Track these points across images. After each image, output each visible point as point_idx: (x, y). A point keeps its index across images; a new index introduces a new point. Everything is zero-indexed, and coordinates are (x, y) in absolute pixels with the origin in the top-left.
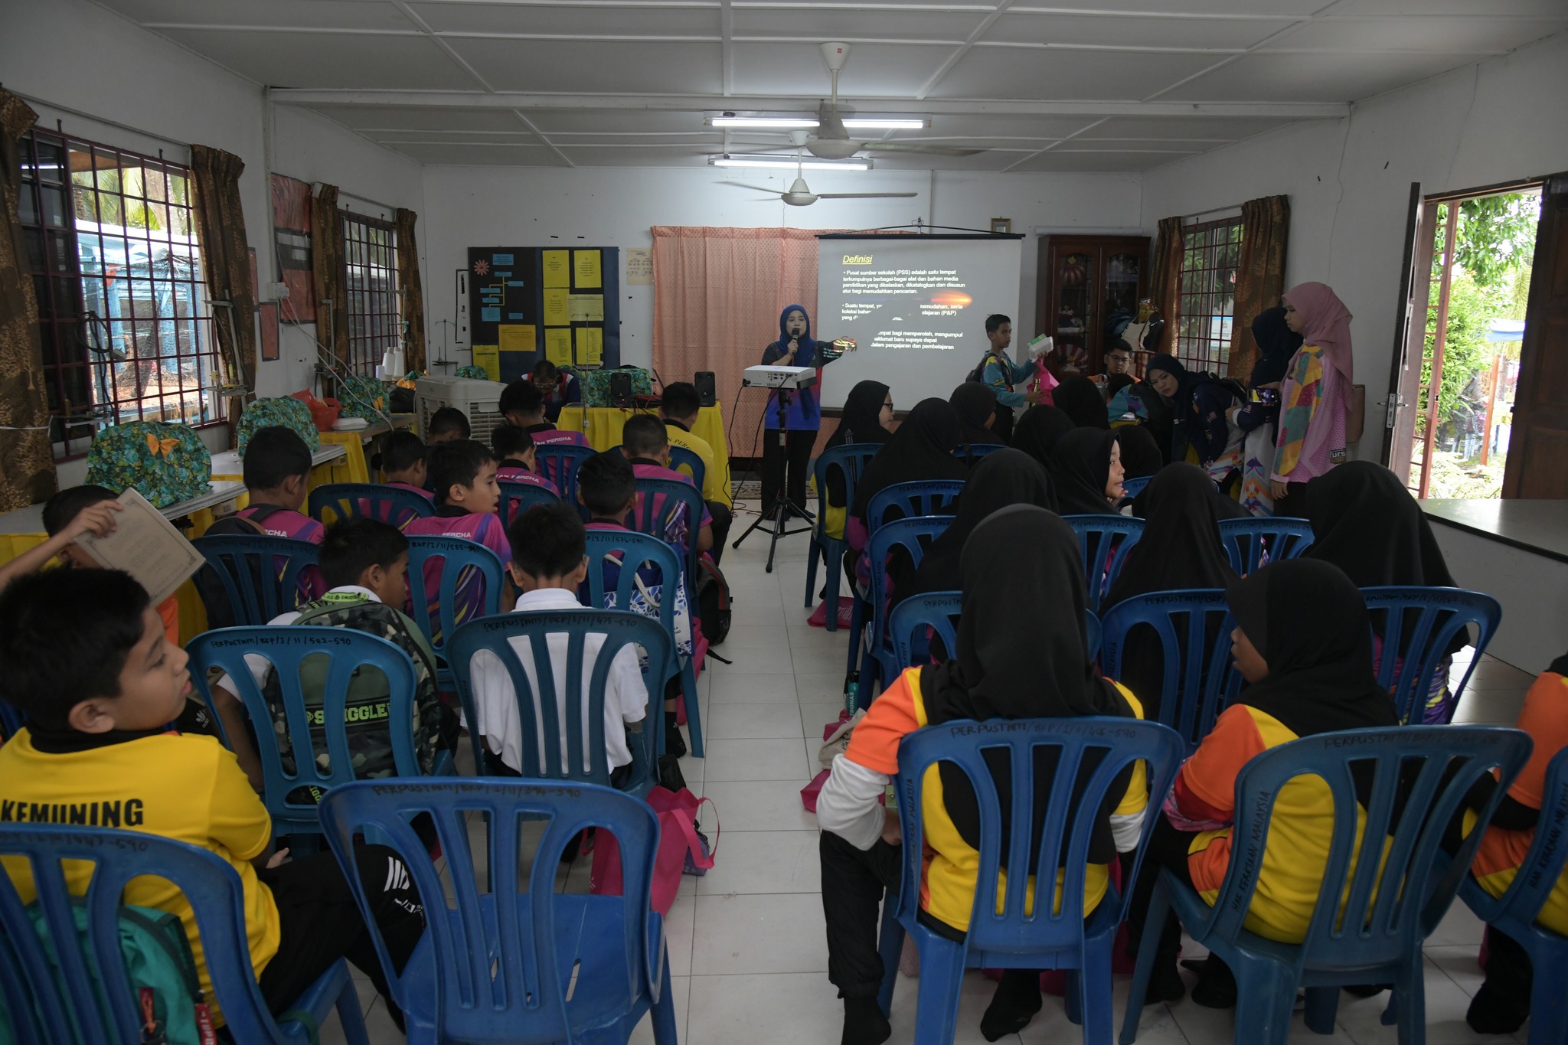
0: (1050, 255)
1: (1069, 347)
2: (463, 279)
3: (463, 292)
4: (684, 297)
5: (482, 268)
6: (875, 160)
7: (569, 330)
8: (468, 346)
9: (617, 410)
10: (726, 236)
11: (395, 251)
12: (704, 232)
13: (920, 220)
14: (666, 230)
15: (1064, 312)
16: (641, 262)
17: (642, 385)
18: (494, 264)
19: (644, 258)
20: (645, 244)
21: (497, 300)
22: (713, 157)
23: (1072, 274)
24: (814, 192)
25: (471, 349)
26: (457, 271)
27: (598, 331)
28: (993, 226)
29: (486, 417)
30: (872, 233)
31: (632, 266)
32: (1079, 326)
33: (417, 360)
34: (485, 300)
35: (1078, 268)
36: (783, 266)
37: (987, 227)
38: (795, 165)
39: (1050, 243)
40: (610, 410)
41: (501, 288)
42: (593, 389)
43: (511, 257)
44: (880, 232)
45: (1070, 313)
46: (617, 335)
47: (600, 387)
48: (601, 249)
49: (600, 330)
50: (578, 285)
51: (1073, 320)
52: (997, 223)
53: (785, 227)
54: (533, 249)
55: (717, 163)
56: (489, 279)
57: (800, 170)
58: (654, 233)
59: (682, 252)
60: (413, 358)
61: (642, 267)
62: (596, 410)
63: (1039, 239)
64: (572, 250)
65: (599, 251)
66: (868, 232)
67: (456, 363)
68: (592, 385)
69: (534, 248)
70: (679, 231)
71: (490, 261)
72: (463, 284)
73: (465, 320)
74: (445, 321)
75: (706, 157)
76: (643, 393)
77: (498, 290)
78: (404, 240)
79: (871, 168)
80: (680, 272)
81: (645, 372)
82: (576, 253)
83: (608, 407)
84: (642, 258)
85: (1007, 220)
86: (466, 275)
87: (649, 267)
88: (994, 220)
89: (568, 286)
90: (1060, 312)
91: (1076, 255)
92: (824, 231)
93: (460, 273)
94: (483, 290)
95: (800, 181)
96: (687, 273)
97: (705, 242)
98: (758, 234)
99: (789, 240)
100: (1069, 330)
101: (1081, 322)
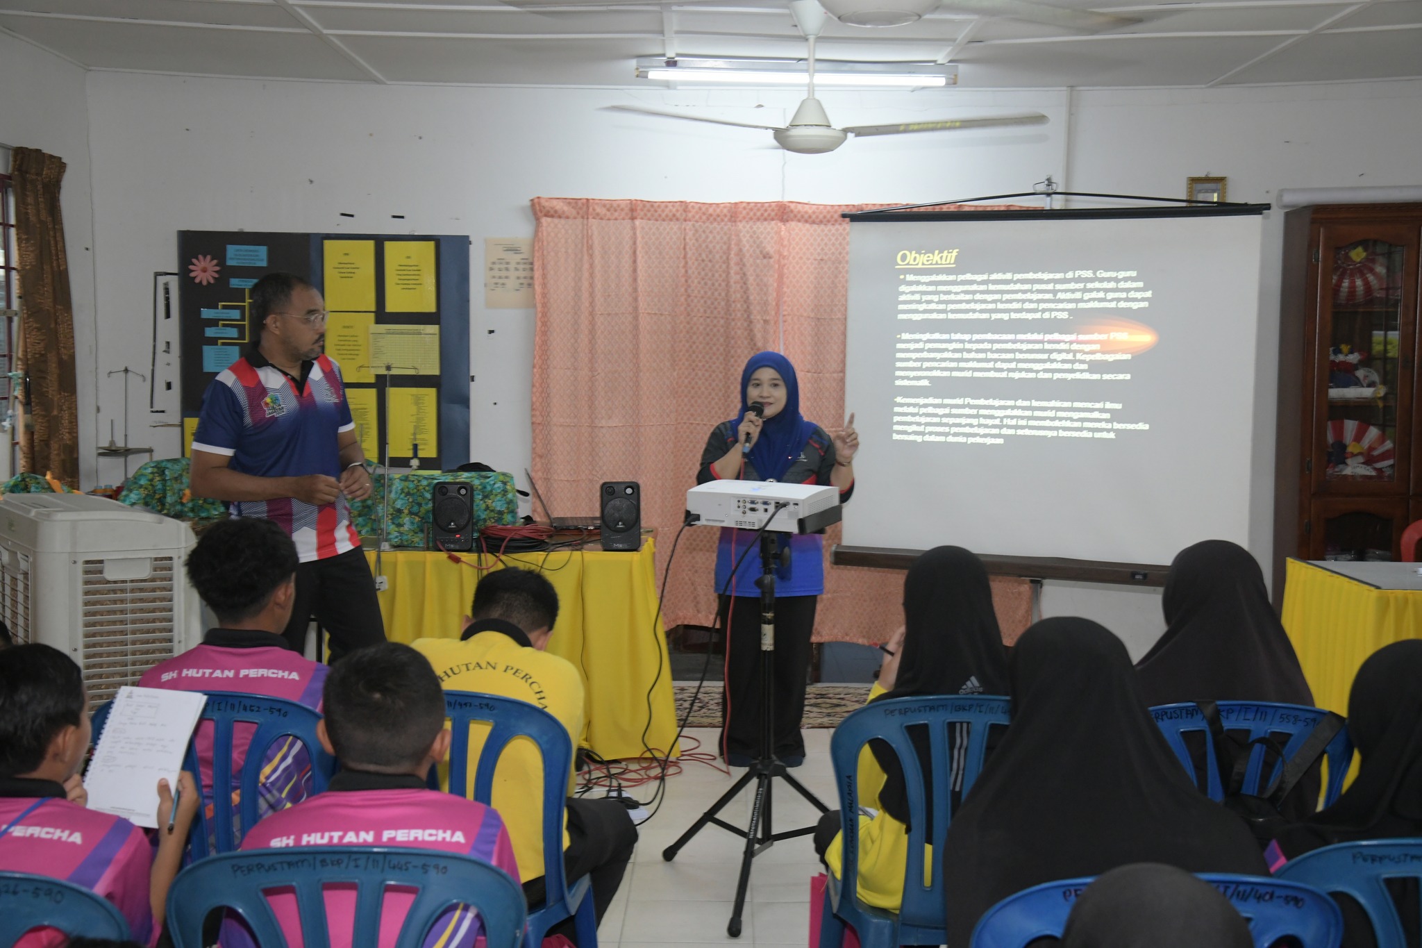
0: (1313, 245)
1: (1350, 426)
2: (167, 291)
3: (168, 316)
4: (592, 331)
5: (205, 271)
6: (961, 67)
7: (372, 393)
8: (177, 420)
9: (443, 556)
10: (674, 218)
11: (13, 231)
12: (632, 210)
13: (1050, 182)
14: (559, 206)
15: (1341, 358)
16: (512, 266)
17: (498, 505)
18: (230, 263)
19: (518, 257)
20: (521, 231)
21: (233, 333)
22: (645, 62)
23: (1359, 282)
24: (838, 123)
25: (182, 425)
26: (157, 274)
27: (430, 394)
28: (1191, 190)
29: (123, 591)
30: (952, 208)
31: (496, 273)
32: (1371, 385)
33: (54, 446)
34: (210, 332)
35: (1372, 271)
36: (781, 276)
37: (1178, 191)
38: (803, 78)
39: (1313, 221)
40: (431, 556)
41: (242, 309)
42: (399, 511)
43: (262, 251)
44: (969, 207)
45: (1354, 358)
46: (465, 401)
47: (415, 509)
48: (437, 240)
49: (432, 392)
50: (391, 307)
51: (1360, 373)
52: (1200, 186)
53: (787, 199)
54: (306, 237)
55: (653, 75)
56: (219, 292)
57: (811, 88)
58: (539, 211)
59: (590, 247)
60: (46, 443)
61: (513, 274)
62: (402, 556)
63: (1287, 215)
64: (380, 241)
65: (432, 244)
66: (945, 208)
67: (150, 451)
68: (399, 504)
69: (308, 235)
70: (583, 208)
71: (220, 257)
72: (167, 299)
73: (171, 368)
74: (126, 370)
75: (633, 63)
76: (499, 520)
77: (236, 314)
78: (31, 210)
79: (953, 82)
80: (585, 284)
81: (506, 478)
82: (388, 245)
83: (428, 549)
84: (514, 258)
85: (1221, 180)
86: (174, 283)
87: (527, 274)
88: (1194, 181)
89: (373, 309)
90: (1332, 357)
91: (1364, 243)
92: (860, 207)
93: (162, 280)
94: (206, 313)
95: (811, 102)
96: (598, 286)
97: (634, 228)
98: (734, 213)
99: (793, 224)
100: (1351, 393)
101: (1375, 377)
